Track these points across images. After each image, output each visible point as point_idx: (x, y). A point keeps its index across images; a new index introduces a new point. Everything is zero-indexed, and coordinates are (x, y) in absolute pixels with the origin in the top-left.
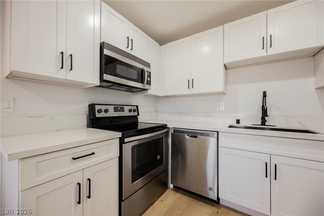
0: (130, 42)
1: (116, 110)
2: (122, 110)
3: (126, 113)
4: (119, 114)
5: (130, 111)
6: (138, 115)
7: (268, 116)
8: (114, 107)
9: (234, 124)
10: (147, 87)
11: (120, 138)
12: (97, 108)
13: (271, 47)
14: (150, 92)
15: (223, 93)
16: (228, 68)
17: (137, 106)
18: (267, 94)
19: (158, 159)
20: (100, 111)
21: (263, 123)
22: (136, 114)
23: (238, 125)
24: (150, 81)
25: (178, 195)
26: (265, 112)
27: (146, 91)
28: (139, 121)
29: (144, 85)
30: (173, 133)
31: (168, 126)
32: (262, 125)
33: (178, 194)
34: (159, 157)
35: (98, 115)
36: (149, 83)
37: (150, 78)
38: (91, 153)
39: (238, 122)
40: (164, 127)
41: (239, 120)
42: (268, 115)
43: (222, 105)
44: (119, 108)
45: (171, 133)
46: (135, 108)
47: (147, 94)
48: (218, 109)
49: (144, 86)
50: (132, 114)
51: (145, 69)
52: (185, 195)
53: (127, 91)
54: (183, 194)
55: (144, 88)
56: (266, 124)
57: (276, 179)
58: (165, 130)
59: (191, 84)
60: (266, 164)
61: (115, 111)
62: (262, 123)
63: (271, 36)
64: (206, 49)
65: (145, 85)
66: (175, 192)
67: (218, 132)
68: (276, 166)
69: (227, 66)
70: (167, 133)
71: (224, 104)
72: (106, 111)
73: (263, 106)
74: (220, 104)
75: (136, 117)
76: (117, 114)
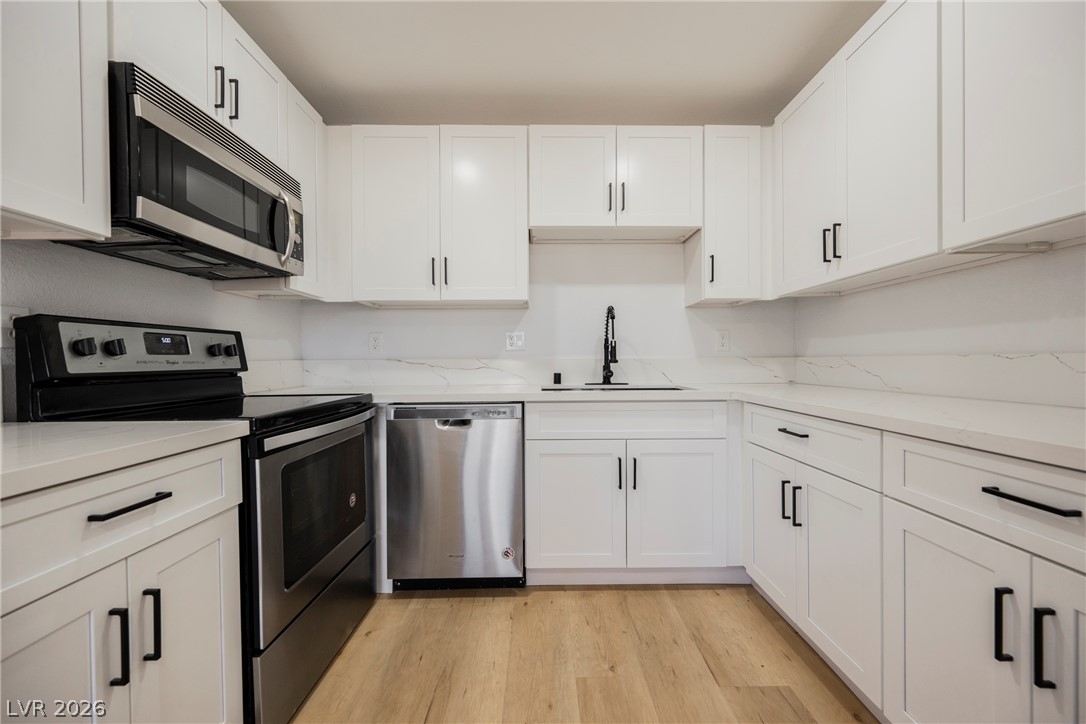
0: (227, 85)
1: (154, 345)
2: (180, 347)
3: (195, 360)
4: (168, 362)
5: (212, 351)
6: (244, 368)
7: (616, 362)
8: (146, 334)
9: (551, 384)
10: (292, 266)
11: (244, 440)
12: (68, 333)
13: (623, 209)
14: (297, 285)
15: (524, 306)
16: (535, 239)
17: (238, 335)
18: (616, 313)
19: (352, 505)
20: (80, 348)
21: (607, 380)
22: (233, 363)
23: (557, 386)
24: (302, 244)
25: (415, 605)
26: (610, 354)
27: (283, 279)
28: (246, 391)
29: (283, 258)
30: (392, 418)
31: (375, 401)
32: (604, 383)
33: (414, 601)
34: (353, 498)
35: (75, 366)
36: (298, 253)
37: (302, 236)
38: (153, 496)
39: (557, 378)
40: (360, 404)
41: (560, 375)
42: (617, 358)
43: (519, 338)
44: (166, 338)
45: (388, 421)
46: (231, 341)
47: (284, 290)
48: (509, 348)
49: (282, 264)
50: (220, 363)
51: (286, 199)
52: (436, 597)
53: (190, 274)
54: (428, 597)
55: (284, 269)
56: (612, 380)
57: (635, 488)
58: (367, 415)
59: (439, 270)
60: (620, 460)
61: (150, 351)
62: (604, 378)
63: (623, 184)
64: (466, 171)
65: (287, 258)
66: (400, 601)
67: (523, 403)
68: (635, 460)
69: (533, 234)
70: (370, 425)
71: (523, 334)
72: (112, 349)
73: (607, 340)
74: (515, 334)
75: (232, 377)
76: (161, 363)
